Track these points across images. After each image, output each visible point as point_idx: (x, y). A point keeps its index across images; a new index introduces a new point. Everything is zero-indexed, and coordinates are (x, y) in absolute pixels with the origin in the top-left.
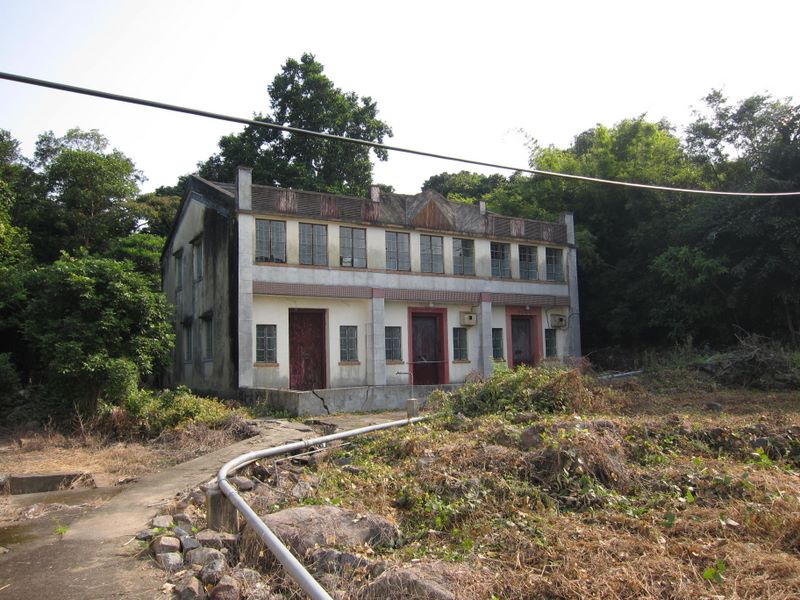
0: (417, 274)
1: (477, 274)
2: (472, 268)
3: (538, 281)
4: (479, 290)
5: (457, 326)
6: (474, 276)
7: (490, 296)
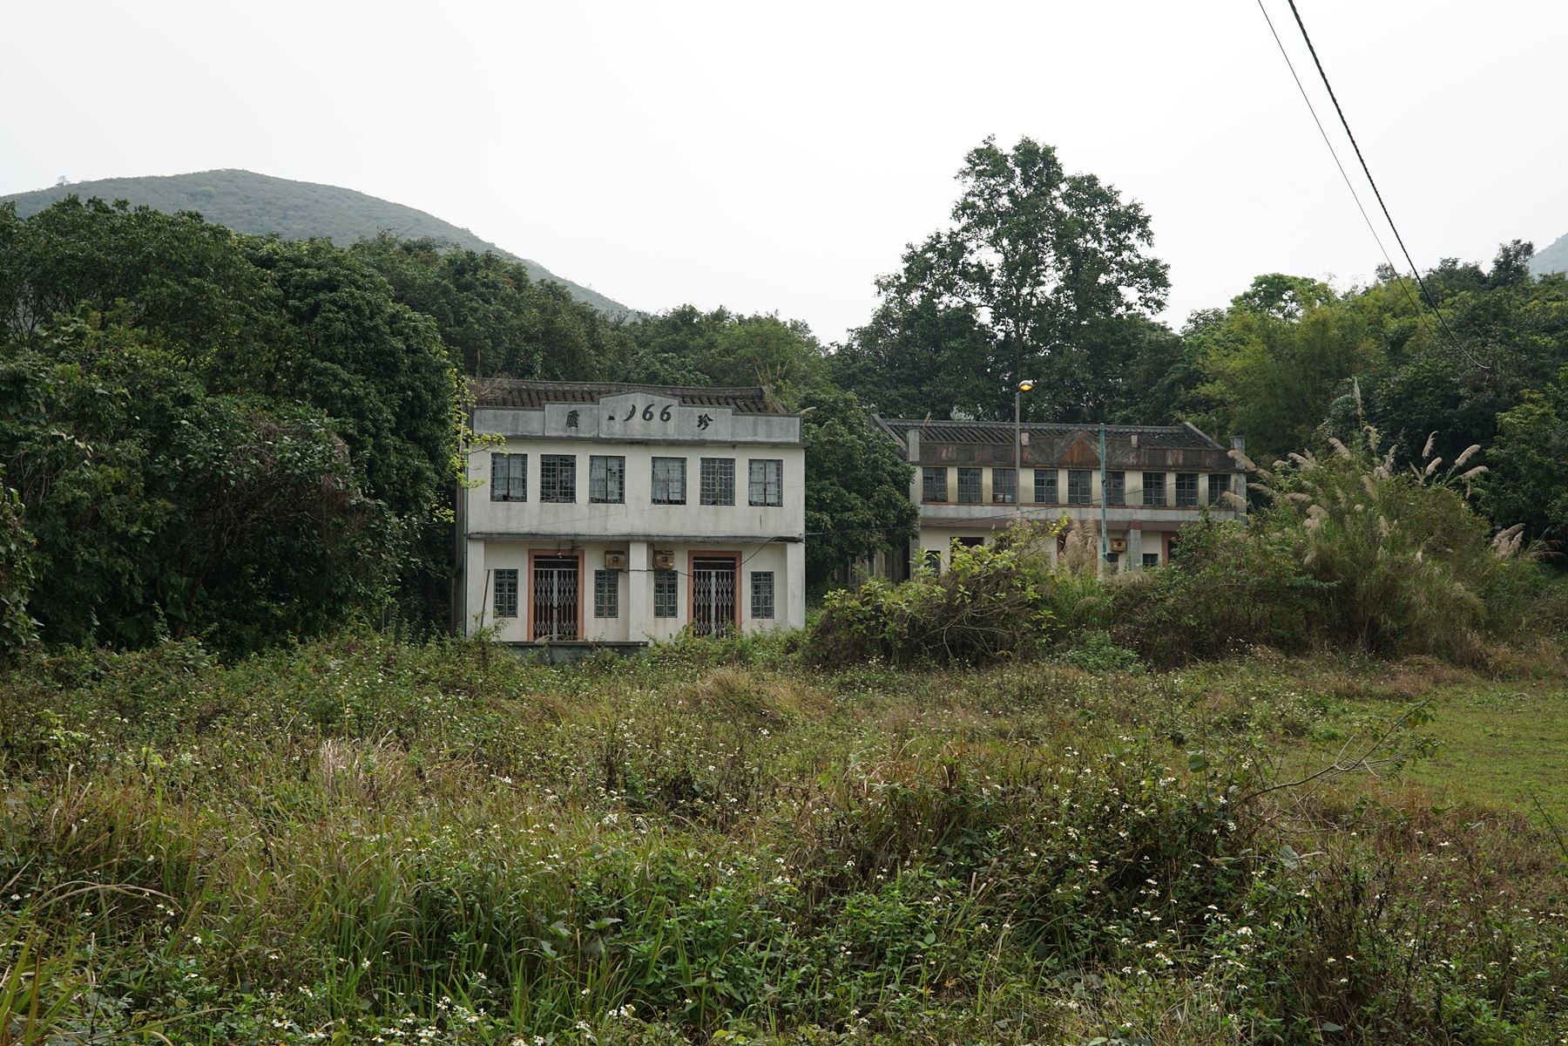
0: (1064, 506)
1: (1127, 503)
2: (1122, 499)
3: (1199, 509)
4: (1128, 518)
5: (1109, 551)
6: (1124, 506)
7: (1138, 525)
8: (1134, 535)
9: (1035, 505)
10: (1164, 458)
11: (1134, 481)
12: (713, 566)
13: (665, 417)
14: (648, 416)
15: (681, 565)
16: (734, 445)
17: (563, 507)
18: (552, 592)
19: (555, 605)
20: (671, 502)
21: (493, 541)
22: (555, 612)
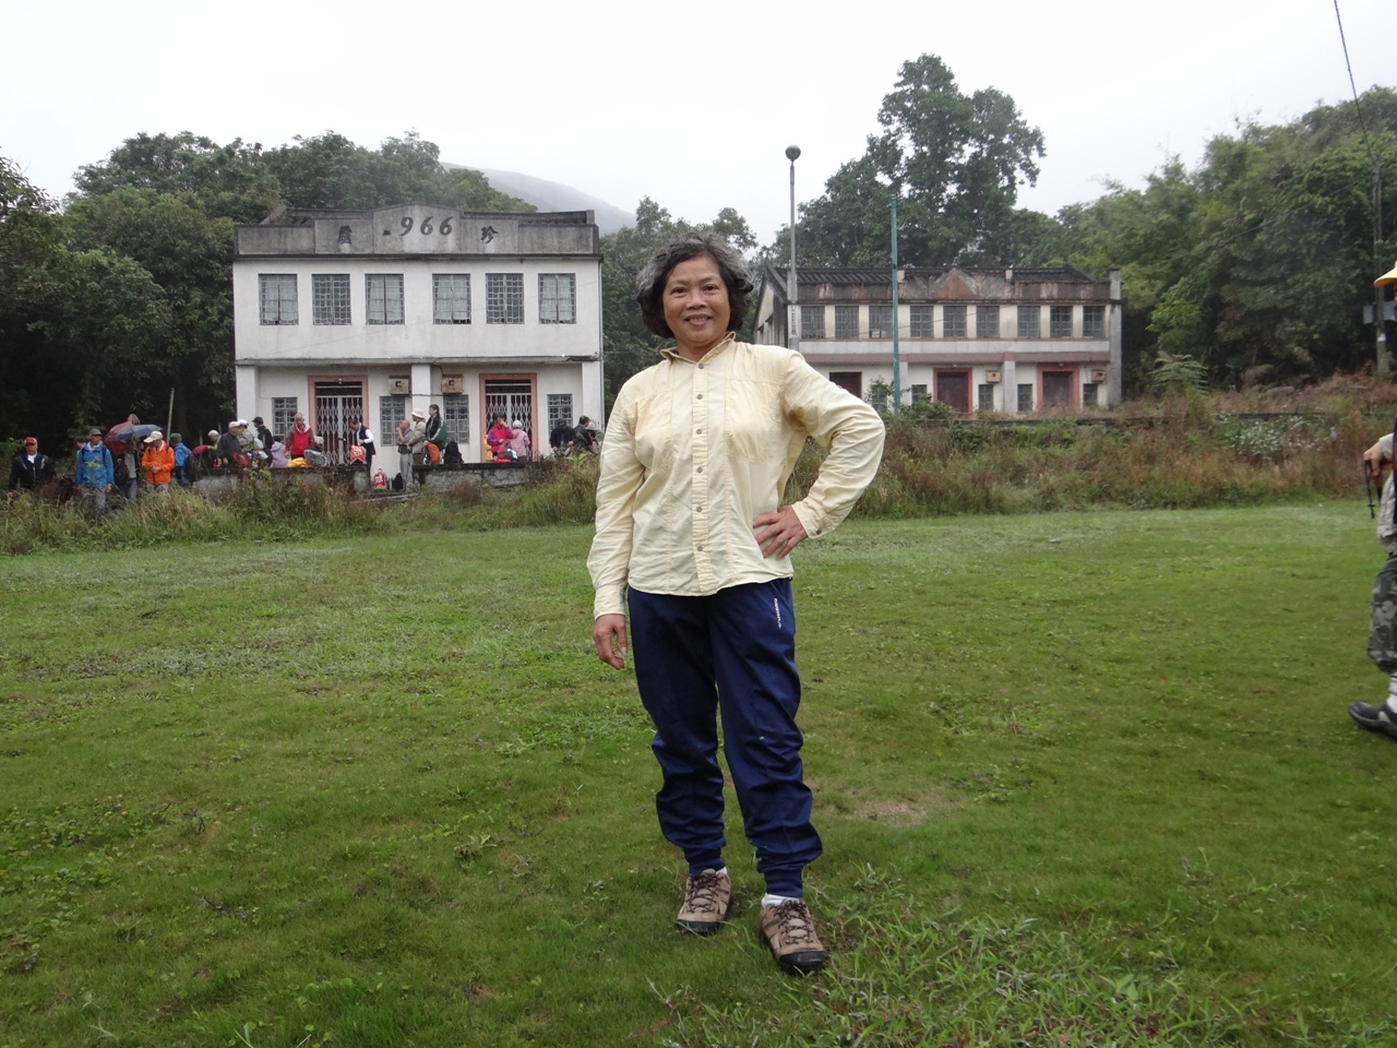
0: (939, 340)
1: (1002, 336)
2: (996, 331)
3: (1074, 340)
4: (1002, 350)
5: (983, 382)
6: (998, 339)
7: (1014, 356)
8: (1009, 366)
9: (911, 340)
10: (1039, 292)
11: (1008, 316)
12: (509, 390)
13: (446, 230)
14: (426, 230)
15: (473, 390)
16: (522, 258)
17: (338, 330)
18: (336, 420)
19: (340, 436)
20: (456, 322)
21: (264, 369)
22: (341, 443)
